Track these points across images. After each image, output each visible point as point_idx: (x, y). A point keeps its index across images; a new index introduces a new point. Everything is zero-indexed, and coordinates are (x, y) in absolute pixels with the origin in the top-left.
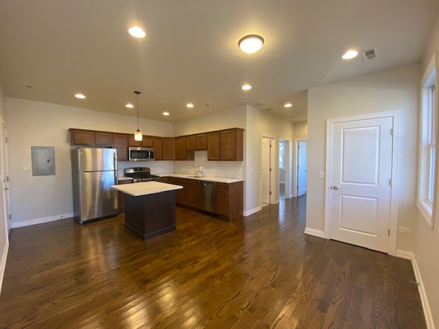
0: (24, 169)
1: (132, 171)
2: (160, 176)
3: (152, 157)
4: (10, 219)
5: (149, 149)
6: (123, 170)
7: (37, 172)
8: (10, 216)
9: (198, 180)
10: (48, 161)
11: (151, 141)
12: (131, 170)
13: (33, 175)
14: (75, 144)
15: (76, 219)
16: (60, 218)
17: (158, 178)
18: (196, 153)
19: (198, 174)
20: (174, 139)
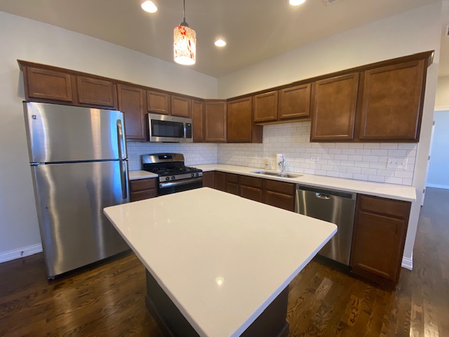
1: (153, 160)
2: (204, 170)
3: (189, 136)
5: (185, 121)
6: (139, 158)
9: (294, 184)
11: (186, 104)
12: (152, 157)
16: (19, 256)
17: (200, 174)
18: (267, 129)
19: (273, 168)
20: (225, 103)
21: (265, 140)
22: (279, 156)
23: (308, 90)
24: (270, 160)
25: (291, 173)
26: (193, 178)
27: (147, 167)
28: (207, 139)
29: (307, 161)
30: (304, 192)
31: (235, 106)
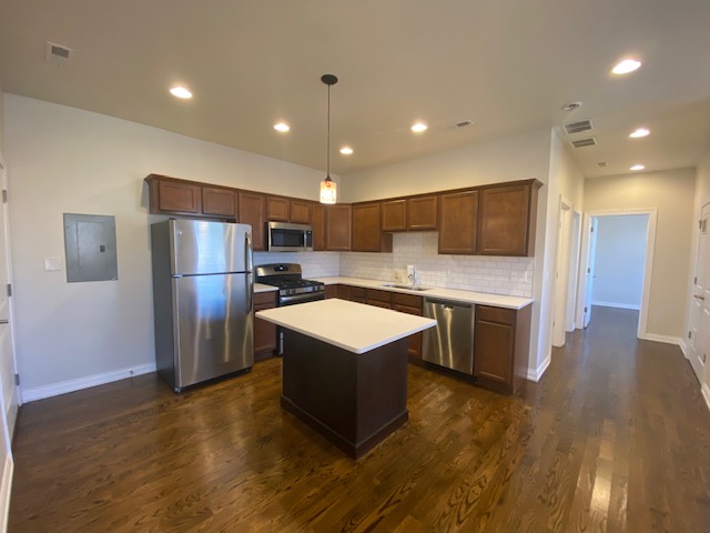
0: (48, 266)
2: (326, 283)
3: (309, 245)
4: (18, 383)
5: (304, 228)
7: (77, 271)
8: (17, 376)
9: (422, 297)
10: (102, 249)
11: (307, 209)
13: (70, 280)
14: (162, 211)
15: (164, 378)
16: (129, 376)
17: (322, 288)
18: (397, 237)
19: (404, 280)
20: (350, 208)
21: (395, 249)
22: (410, 267)
23: (435, 202)
24: (400, 272)
25: (422, 287)
26: (314, 291)
27: (260, 280)
28: (329, 247)
29: (439, 274)
30: (434, 305)
31: (361, 211)
